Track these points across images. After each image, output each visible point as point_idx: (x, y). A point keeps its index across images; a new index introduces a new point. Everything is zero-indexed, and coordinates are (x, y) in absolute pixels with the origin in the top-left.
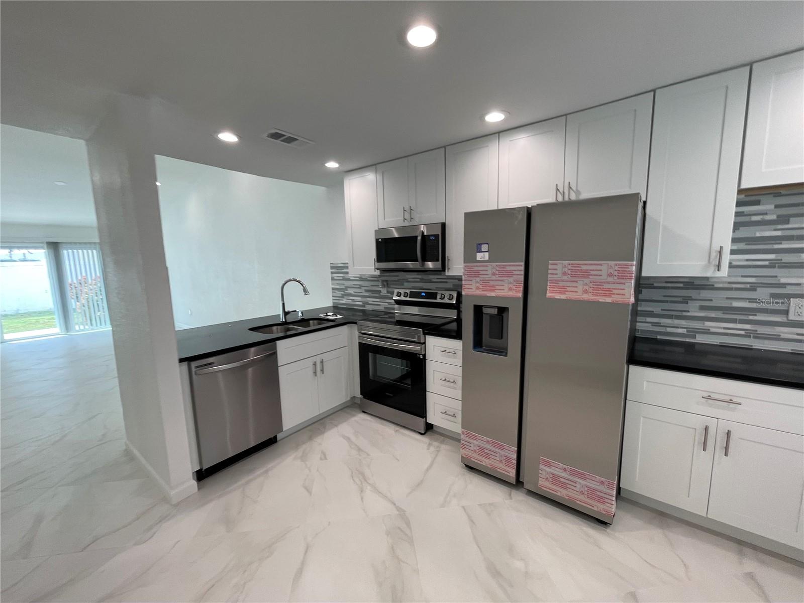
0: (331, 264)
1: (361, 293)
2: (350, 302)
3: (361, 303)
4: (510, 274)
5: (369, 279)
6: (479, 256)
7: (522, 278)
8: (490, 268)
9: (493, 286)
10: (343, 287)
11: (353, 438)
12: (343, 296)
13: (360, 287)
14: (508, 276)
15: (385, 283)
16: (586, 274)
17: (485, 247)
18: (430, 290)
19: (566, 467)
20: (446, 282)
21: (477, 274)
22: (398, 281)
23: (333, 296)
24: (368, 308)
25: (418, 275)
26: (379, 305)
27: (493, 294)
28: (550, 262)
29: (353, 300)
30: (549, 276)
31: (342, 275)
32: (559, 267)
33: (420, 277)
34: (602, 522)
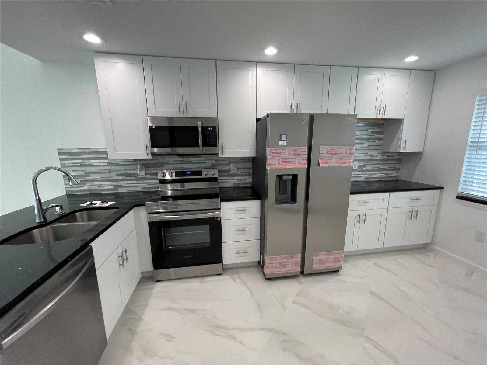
0: (58, 149)
1: (112, 177)
2: (95, 187)
3: (112, 187)
4: (299, 154)
5: (120, 163)
6: (280, 143)
7: (306, 156)
8: (287, 151)
9: (289, 162)
10: (83, 173)
11: (175, 306)
12: (83, 183)
13: (110, 171)
14: (299, 155)
15: (143, 167)
16: (336, 153)
17: (284, 137)
18: (192, 169)
19: (325, 253)
20: (205, 163)
21: (279, 155)
22: (158, 163)
23: (65, 185)
24: (120, 190)
25: (181, 158)
26: (137, 186)
27: (290, 167)
28: (321, 147)
29: (100, 185)
30: (320, 154)
31: (80, 161)
32: (325, 149)
33: (181, 159)
34: (335, 272)
